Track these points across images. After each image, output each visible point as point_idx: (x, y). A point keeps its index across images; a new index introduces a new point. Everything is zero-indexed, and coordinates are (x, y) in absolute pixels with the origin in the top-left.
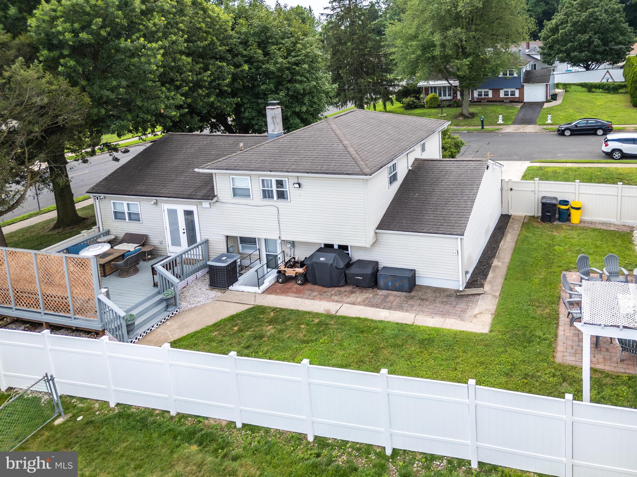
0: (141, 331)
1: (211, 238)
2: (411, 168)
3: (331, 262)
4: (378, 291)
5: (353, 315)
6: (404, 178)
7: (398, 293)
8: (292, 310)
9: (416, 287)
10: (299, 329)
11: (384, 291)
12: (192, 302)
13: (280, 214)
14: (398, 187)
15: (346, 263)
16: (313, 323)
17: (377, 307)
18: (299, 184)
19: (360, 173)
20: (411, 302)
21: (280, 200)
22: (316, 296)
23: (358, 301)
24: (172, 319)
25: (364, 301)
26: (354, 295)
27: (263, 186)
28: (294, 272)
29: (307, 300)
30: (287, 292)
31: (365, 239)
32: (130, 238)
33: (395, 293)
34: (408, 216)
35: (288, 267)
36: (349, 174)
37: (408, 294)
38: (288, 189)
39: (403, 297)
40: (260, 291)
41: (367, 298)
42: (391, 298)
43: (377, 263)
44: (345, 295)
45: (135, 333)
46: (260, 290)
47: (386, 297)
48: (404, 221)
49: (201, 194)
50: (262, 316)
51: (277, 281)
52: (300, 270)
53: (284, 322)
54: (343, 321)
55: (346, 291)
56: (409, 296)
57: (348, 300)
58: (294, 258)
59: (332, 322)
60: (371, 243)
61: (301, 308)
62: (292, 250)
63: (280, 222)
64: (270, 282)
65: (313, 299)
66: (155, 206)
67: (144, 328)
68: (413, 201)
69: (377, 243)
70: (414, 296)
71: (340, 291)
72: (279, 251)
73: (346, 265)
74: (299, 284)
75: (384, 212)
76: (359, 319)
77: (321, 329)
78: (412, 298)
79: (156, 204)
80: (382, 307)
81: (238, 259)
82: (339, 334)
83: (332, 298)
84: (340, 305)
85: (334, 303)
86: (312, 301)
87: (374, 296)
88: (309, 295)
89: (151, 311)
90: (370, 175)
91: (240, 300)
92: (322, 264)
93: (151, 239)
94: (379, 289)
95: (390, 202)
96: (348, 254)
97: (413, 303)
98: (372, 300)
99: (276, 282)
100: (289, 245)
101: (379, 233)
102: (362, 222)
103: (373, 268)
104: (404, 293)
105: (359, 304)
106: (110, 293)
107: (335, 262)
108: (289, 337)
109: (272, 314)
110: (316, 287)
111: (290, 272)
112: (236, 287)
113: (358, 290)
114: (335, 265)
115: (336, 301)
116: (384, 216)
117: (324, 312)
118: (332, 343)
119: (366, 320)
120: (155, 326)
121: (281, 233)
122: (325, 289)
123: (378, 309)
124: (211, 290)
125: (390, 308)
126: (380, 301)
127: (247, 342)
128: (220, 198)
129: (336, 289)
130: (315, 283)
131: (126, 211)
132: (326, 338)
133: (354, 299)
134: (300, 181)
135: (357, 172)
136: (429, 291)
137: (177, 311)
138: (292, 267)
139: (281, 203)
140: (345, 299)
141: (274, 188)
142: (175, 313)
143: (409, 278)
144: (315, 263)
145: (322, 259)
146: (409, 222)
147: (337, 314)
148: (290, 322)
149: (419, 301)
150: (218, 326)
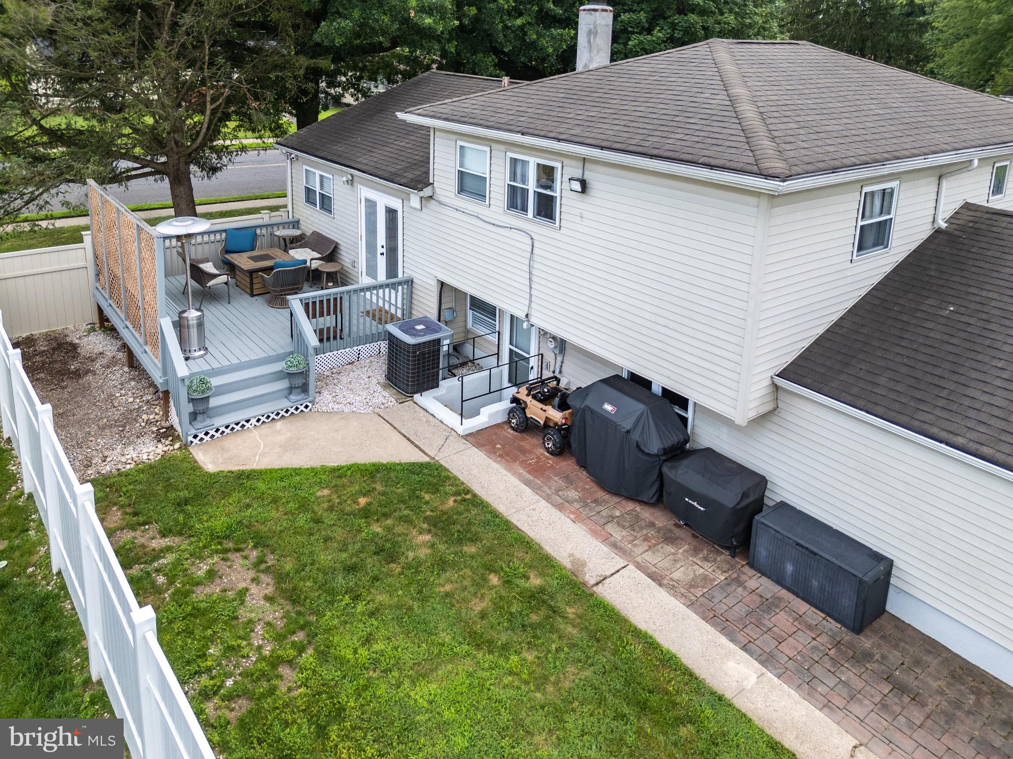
0: (220, 421)
1: (419, 279)
2: (944, 225)
3: (627, 425)
4: (747, 569)
5: (640, 618)
6: (913, 247)
7: (814, 616)
8: (495, 514)
9: (882, 621)
10: (481, 583)
11: (764, 580)
12: (340, 398)
13: (536, 258)
14: (888, 269)
15: (668, 444)
16: (522, 583)
17: (724, 631)
18: (584, 184)
19: (749, 168)
20: (849, 674)
21: (539, 220)
22: (570, 502)
23: (676, 575)
24: (293, 418)
25: (692, 585)
26: (670, 549)
27: (513, 177)
28: (544, 415)
29: (543, 503)
30: (515, 459)
31: (733, 394)
32: (318, 241)
33: (803, 607)
34: (904, 369)
35: (535, 397)
36: (712, 167)
37: (847, 636)
38: (557, 194)
39: (823, 639)
40: (461, 430)
41: (705, 578)
42: (782, 620)
43: (761, 482)
44: (646, 539)
45: (208, 422)
46: (463, 427)
47: (769, 605)
48: (882, 380)
49: (411, 176)
50: (427, 497)
51: (509, 422)
52: (556, 416)
53: (460, 541)
54: (603, 624)
55: (652, 525)
56: (850, 646)
57: (649, 557)
58: (558, 381)
59: (570, 611)
60: (752, 414)
61: (520, 521)
62: (559, 359)
63: (534, 279)
64: (490, 416)
65: (560, 507)
66: (349, 187)
67: (230, 419)
68: (929, 325)
69: (776, 419)
70: (867, 656)
71: (637, 518)
72: (533, 351)
73: (665, 451)
74: (547, 450)
75: (821, 330)
76: (651, 645)
77: (534, 618)
78: (861, 658)
79: (351, 182)
80: (742, 638)
81: (446, 338)
82: (571, 669)
83: (610, 528)
84: (620, 562)
85: (605, 549)
86: (556, 513)
87: (729, 582)
88: (557, 492)
89: (261, 387)
90: (784, 181)
91: (416, 434)
92: (605, 420)
93: (342, 253)
94: (752, 565)
95: (849, 305)
96: (684, 421)
97: (858, 684)
98: (719, 596)
99: (505, 423)
100: (552, 345)
101: (786, 391)
102: (732, 339)
103: (745, 495)
104: (833, 625)
105: (672, 588)
106: (207, 324)
107: (640, 428)
108: (447, 595)
109: (451, 502)
110: (584, 474)
111: (537, 411)
112: (427, 400)
113: (689, 539)
114: (635, 436)
115: (615, 546)
116: (816, 343)
117: (566, 563)
118: (538, 689)
119: (669, 661)
120: (253, 421)
121: (533, 305)
122: (601, 494)
123: (724, 640)
124: (385, 387)
125: (767, 660)
126: (740, 610)
127: (356, 554)
128: (438, 191)
129: (630, 506)
130: (583, 464)
131: (318, 190)
132: (530, 656)
133: (666, 564)
134: (588, 176)
135: (739, 166)
136: (935, 663)
137: (307, 407)
138: (545, 399)
139: (540, 229)
140: (640, 550)
141: (532, 186)
142: (302, 408)
143: (861, 582)
144: (592, 412)
145: (608, 407)
146: (899, 388)
147: (599, 589)
148: (473, 550)
149: (886, 688)
150: (340, 477)
